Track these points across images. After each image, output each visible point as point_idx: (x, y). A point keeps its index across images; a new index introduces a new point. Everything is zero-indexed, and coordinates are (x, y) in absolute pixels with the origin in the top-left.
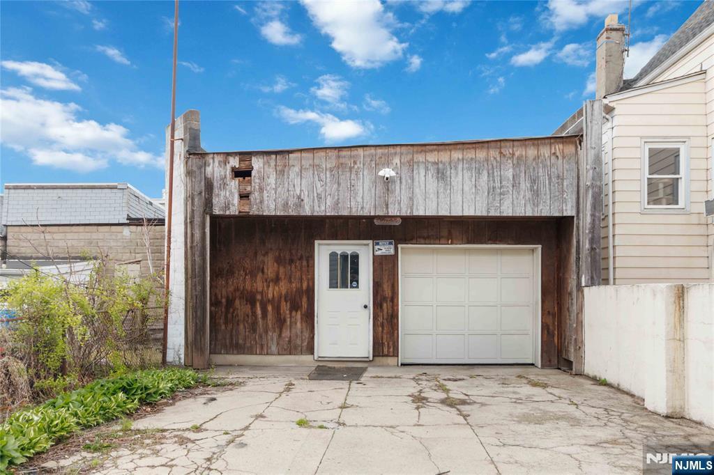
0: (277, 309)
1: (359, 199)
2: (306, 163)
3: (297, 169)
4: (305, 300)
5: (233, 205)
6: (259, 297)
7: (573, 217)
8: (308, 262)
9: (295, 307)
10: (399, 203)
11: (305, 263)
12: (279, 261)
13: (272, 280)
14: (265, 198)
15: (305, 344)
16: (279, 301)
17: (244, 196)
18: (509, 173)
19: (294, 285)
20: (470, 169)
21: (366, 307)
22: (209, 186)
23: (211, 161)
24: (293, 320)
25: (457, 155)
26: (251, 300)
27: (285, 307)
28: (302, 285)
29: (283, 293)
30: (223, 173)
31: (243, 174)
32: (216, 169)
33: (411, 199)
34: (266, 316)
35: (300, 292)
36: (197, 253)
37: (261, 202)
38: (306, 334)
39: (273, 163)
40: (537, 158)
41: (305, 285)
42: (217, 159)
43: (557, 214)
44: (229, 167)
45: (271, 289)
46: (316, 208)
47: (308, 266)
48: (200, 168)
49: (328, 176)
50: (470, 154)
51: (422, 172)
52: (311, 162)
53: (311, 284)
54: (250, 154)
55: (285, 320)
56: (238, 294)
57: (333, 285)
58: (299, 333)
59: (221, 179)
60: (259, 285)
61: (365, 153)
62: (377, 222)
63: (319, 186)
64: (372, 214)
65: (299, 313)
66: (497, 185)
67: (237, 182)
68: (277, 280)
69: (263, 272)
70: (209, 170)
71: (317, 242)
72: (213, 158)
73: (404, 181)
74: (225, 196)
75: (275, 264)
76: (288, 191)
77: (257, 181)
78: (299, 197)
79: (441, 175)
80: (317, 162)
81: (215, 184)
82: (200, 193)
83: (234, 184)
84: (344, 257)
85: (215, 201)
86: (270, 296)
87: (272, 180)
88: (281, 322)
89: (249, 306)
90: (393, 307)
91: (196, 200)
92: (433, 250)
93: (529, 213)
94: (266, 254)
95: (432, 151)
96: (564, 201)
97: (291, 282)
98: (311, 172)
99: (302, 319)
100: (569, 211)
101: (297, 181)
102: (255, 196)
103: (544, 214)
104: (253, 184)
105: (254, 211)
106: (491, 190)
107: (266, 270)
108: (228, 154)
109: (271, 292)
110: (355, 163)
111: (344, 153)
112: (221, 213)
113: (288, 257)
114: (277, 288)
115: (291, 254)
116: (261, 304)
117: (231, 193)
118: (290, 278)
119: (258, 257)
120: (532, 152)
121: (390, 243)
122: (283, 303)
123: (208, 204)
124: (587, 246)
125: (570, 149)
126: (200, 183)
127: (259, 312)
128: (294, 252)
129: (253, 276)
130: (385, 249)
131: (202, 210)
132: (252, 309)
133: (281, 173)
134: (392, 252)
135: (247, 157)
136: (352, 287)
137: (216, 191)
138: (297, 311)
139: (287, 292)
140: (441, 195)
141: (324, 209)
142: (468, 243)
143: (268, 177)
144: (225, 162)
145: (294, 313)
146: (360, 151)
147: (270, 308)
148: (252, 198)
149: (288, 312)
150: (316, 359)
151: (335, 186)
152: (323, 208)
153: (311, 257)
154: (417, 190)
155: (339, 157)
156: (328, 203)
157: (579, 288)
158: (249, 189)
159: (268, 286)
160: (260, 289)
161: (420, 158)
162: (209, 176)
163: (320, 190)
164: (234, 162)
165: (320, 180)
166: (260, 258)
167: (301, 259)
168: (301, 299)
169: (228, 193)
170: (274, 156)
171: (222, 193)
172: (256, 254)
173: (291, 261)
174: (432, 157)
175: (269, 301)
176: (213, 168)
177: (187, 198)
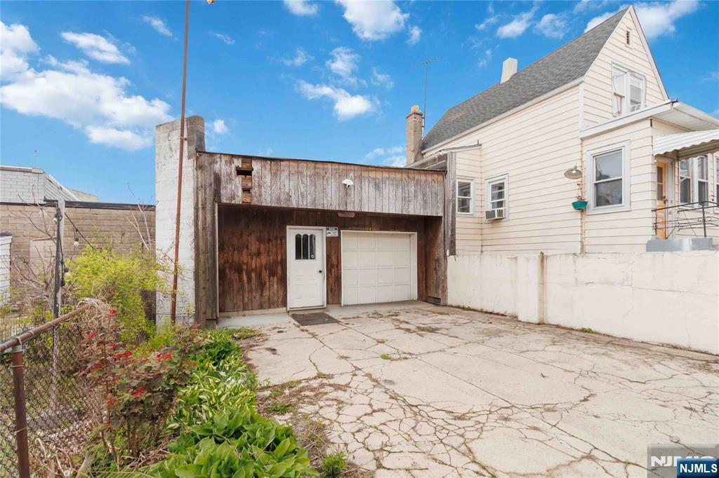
0: (259, 276)
1: (329, 199)
2: (293, 170)
3: (286, 173)
4: (279, 268)
5: (238, 196)
6: (245, 267)
7: (441, 217)
8: (281, 240)
9: (272, 274)
10: (354, 203)
11: (279, 242)
12: (260, 240)
13: (255, 254)
14: (263, 193)
15: (281, 300)
16: (261, 270)
17: (246, 190)
18: (412, 189)
19: (271, 257)
20: (392, 185)
21: (320, 272)
22: (218, 179)
23: (219, 160)
24: (271, 283)
25: (386, 175)
26: (239, 270)
27: (265, 274)
28: (277, 258)
29: (264, 263)
30: (229, 171)
31: (245, 172)
32: (223, 167)
33: (361, 201)
34: (251, 281)
35: (276, 263)
36: (209, 233)
37: (260, 195)
38: (281, 293)
39: (268, 167)
40: (426, 181)
41: (279, 258)
42: (224, 159)
43: (435, 215)
44: (233, 167)
45: (254, 261)
46: (301, 203)
47: (281, 244)
48: (210, 164)
49: (308, 180)
50: (393, 175)
51: (367, 183)
52: (296, 169)
53: (284, 257)
54: (251, 158)
55: (265, 284)
56: (227, 265)
57: (298, 256)
58: (276, 292)
59: (227, 175)
60: (245, 258)
61: (333, 167)
62: (340, 215)
63: (302, 187)
64: (337, 209)
65: (275, 278)
66: (407, 196)
67: (240, 179)
68: (258, 254)
69: (247, 248)
70: (217, 167)
71: (288, 227)
72: (220, 158)
73: (356, 188)
74: (231, 189)
75: (257, 243)
76: (280, 188)
77: (256, 179)
78: (288, 194)
79: (377, 187)
80: (300, 170)
81: (223, 179)
82: (211, 184)
83: (238, 180)
84: (306, 236)
85: (223, 192)
86: (254, 266)
87: (268, 180)
88: (262, 285)
89: (237, 274)
90: (338, 273)
91: (208, 190)
92: (358, 233)
93: (422, 214)
94: (251, 234)
95: (372, 171)
96: (438, 208)
97: (269, 256)
98: (297, 177)
99: (277, 282)
100: (440, 214)
101: (287, 182)
102: (255, 191)
103: (429, 215)
104: (253, 181)
105: (255, 202)
106: (404, 198)
107: (250, 247)
108: (233, 156)
109: (254, 263)
110: (326, 173)
111: (319, 165)
112: (228, 202)
113: (266, 237)
114: (259, 260)
115: (269, 235)
116: (246, 272)
117: (236, 186)
118: (269, 251)
119: (243, 237)
120: (423, 178)
121: (336, 229)
122: (264, 271)
123: (217, 194)
124: (450, 233)
125: (440, 178)
126: (211, 176)
127: (245, 278)
128: (271, 234)
129: (240, 252)
130: (333, 233)
131: (212, 199)
132: (239, 276)
133: (275, 175)
134: (337, 235)
135: (248, 160)
136: (311, 258)
137: (223, 184)
138: (274, 277)
139: (267, 263)
140: (378, 200)
141: (306, 203)
142: (380, 230)
143: (265, 177)
144: (231, 163)
145: (272, 278)
146: (329, 165)
147: (253, 275)
148: (253, 191)
149: (267, 278)
150: (288, 309)
151: (313, 188)
152: (305, 203)
153: (283, 238)
154: (364, 195)
155: (315, 168)
156: (309, 200)
157: (445, 257)
158: (250, 185)
159: (252, 259)
160: (245, 261)
161: (365, 174)
162: (217, 172)
163: (303, 190)
164: (238, 163)
165: (303, 183)
166: (245, 237)
167: (276, 238)
168: (277, 267)
169: (233, 187)
170: (269, 162)
171: (229, 186)
172: (242, 235)
173: (269, 240)
174: (372, 175)
175: (252, 269)
176: (220, 165)
177: (197, 188)
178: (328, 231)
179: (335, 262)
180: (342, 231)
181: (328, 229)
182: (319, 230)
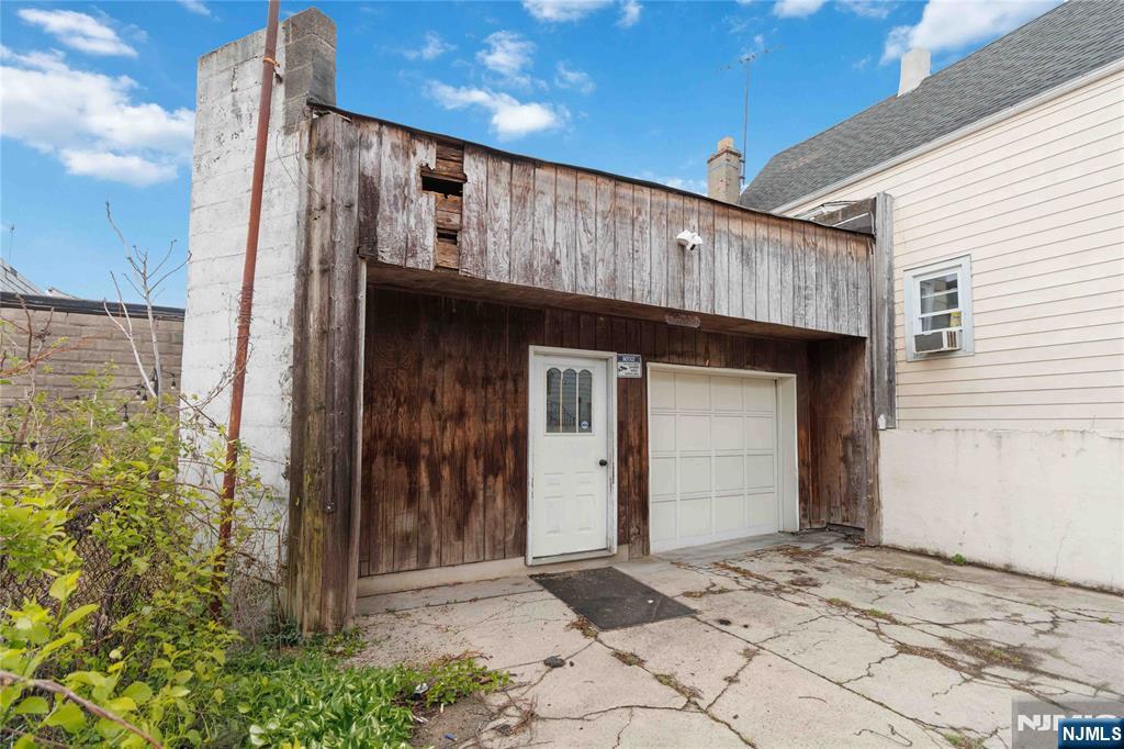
0: (461, 473)
1: (647, 278)
2: (565, 194)
3: (548, 200)
4: (510, 453)
5: (425, 250)
6: (425, 451)
7: (865, 338)
8: (515, 382)
9: (493, 468)
10: (699, 292)
11: (510, 386)
12: (464, 379)
13: (451, 417)
14: (490, 246)
15: (511, 537)
16: (465, 459)
17: (447, 235)
18: (812, 270)
19: (491, 426)
20: (775, 255)
21: (603, 463)
22: (369, 195)
23: (374, 139)
24: (489, 493)
25: (762, 231)
26: (409, 458)
27: (475, 469)
28: (505, 427)
29: (473, 440)
30: (401, 173)
31: (445, 186)
32: (385, 160)
33: (712, 287)
34: (439, 489)
35: (501, 439)
36: (339, 349)
37: (483, 252)
38: (513, 519)
39: (505, 178)
40: (836, 254)
41: (510, 431)
42: (390, 137)
43: (854, 334)
44: (414, 163)
45: (448, 433)
46: (581, 282)
47: (516, 391)
48: (351, 146)
49: (599, 225)
50: (775, 234)
51: (725, 246)
52: (572, 193)
53: (520, 425)
54: (462, 146)
55: (474, 495)
56: (380, 445)
57: (553, 423)
58: (500, 518)
59: (397, 186)
60: (426, 426)
61: (655, 199)
62: (669, 320)
63: (584, 241)
64: (663, 305)
65: (500, 478)
66: (802, 284)
67: (432, 200)
68: (460, 416)
69: (433, 400)
70: (369, 157)
71: (532, 349)
72: (380, 135)
73: (703, 257)
74: (406, 225)
75: (458, 386)
76: (533, 239)
77: (474, 207)
78: (552, 255)
79: (745, 257)
80: (581, 196)
81: (383, 193)
82: (349, 206)
83: (427, 202)
84: (570, 373)
85: (382, 231)
86: (447, 448)
87: (503, 211)
88: (466, 498)
89: (403, 470)
90: (640, 463)
91: (340, 219)
93: (831, 330)
94: (441, 363)
95: (735, 217)
96: (859, 318)
97: (485, 421)
98: (572, 212)
99: (505, 489)
100: (864, 333)
101: (549, 224)
102: (469, 238)
103: (844, 332)
104: (466, 213)
105: (469, 268)
106: (796, 290)
107: (438, 397)
108: (414, 134)
109: (449, 441)
110: (639, 212)
111: (625, 190)
112: (396, 261)
113: (480, 373)
114: (460, 433)
115: (486, 367)
116: (428, 466)
117: (419, 220)
118: (485, 413)
119: (424, 371)
120: (832, 247)
121: (637, 360)
122: (472, 462)
123: (366, 237)
124: (886, 377)
125: (862, 251)
126: (350, 182)
127: (424, 480)
128: (491, 364)
129: (413, 405)
130: (632, 368)
131: (351, 246)
132: (409, 475)
133: (521, 201)
134: (639, 373)
135: (453, 153)
136: (581, 431)
137: (385, 209)
138: (496, 476)
139: (479, 440)
140: (746, 290)
141: (592, 285)
143: (496, 205)
144: (408, 152)
145: (491, 479)
146: (647, 191)
147: (446, 472)
148: (463, 239)
149: (480, 479)
150: (530, 562)
151: (612, 244)
152: (592, 283)
153: (520, 377)
154: (718, 274)
155: (615, 195)
156: (600, 276)
157: (875, 432)
158: (456, 220)
159: (444, 429)
160: (426, 435)
161: (721, 224)
162: (369, 172)
163: (586, 249)
164: (426, 155)
165: (587, 231)
166: (427, 372)
167: (504, 377)
168: (503, 452)
169: (413, 222)
170: (507, 165)
171: (401, 218)
172: (420, 362)
173: (487, 381)
174: (736, 227)
175: (444, 458)
176: (379, 156)
177: (309, 212)
178: (621, 364)
179: (634, 440)
180: (649, 365)
181: (620, 359)
182: (601, 359)
